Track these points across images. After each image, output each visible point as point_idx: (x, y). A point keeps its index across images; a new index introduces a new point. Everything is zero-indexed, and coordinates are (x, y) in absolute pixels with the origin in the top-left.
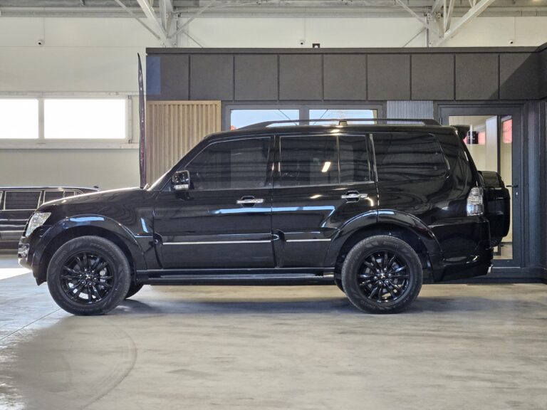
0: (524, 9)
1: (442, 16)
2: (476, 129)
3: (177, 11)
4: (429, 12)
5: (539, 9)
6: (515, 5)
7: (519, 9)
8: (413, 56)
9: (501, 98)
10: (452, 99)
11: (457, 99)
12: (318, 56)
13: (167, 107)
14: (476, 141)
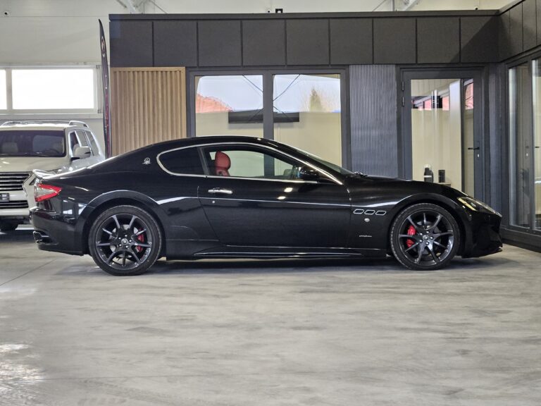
8: (375, 20)
9: (462, 61)
10: (415, 62)
11: (419, 63)
12: (280, 21)
13: (131, 73)
14: (440, 105)
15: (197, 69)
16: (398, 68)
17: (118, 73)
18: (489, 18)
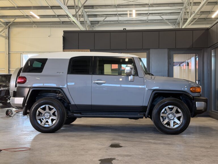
1: (180, 25)
3: (92, 25)
6: (206, 21)
7: (207, 22)
9: (193, 47)
10: (175, 48)
12: (125, 33)
15: (94, 50)
16: (169, 50)
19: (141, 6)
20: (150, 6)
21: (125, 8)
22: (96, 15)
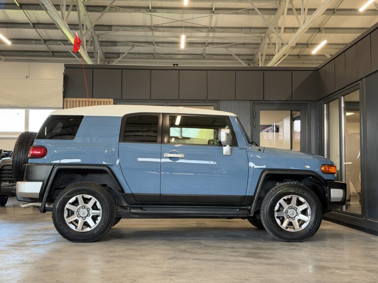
0: (304, 62)
1: (258, 65)
2: (277, 124)
4: (251, 63)
5: (313, 62)
6: (300, 59)
7: (302, 61)
8: (237, 71)
9: (293, 99)
10: (262, 99)
11: (265, 99)
12: (176, 71)
13: (78, 102)
14: (277, 130)
15: (121, 100)
16: (252, 103)
17: (69, 102)
18: (310, 72)
19: (195, 29)
20: (210, 30)
21: (168, 31)
22: (115, 42)
